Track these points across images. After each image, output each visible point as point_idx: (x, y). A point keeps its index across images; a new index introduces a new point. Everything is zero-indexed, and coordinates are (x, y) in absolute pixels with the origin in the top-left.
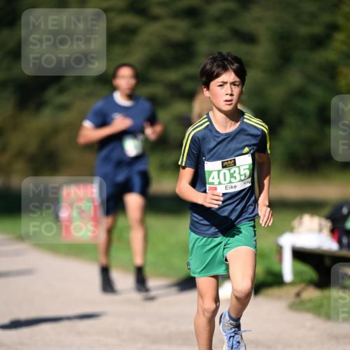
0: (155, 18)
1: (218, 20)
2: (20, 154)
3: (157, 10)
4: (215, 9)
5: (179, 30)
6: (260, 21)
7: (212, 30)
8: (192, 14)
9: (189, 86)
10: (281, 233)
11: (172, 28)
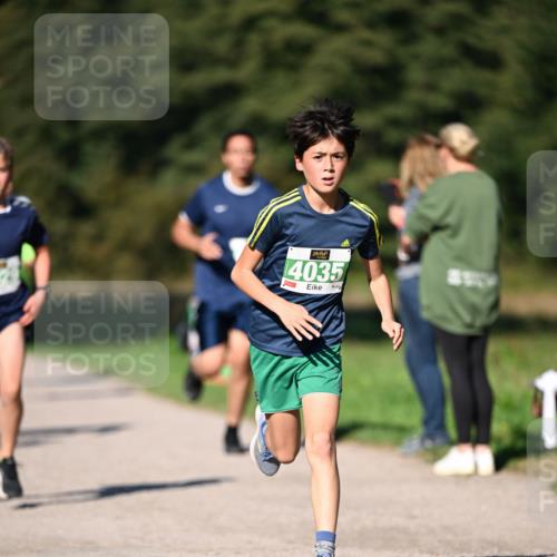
0: (340, 28)
1: (440, 31)
2: (125, 245)
3: (343, 16)
4: (434, 14)
5: (378, 46)
6: (507, 32)
7: (429, 46)
8: (398, 20)
9: (393, 136)
10: (542, 371)
11: (368, 43)
